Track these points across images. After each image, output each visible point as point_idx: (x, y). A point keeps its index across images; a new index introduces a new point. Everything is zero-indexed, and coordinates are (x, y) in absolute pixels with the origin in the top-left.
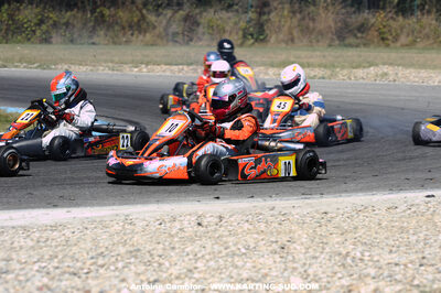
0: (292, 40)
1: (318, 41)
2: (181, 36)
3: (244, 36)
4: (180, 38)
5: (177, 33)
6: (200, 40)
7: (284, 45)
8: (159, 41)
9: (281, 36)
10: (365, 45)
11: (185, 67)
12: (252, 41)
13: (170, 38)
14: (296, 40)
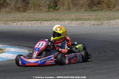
0: (70, 9)
1: (80, 9)
2: (22, 8)
3: (49, 8)
4: (21, 9)
5: (20, 7)
6: (30, 10)
7: (66, 11)
8: (12, 11)
9: (65, 7)
10: (101, 10)
11: (35, 22)
12: (52, 10)
13: (17, 9)
14: (71, 9)
